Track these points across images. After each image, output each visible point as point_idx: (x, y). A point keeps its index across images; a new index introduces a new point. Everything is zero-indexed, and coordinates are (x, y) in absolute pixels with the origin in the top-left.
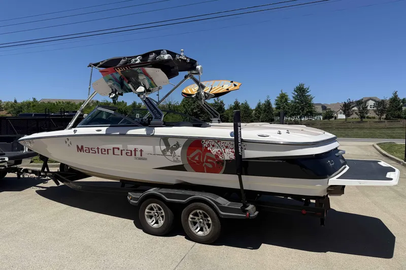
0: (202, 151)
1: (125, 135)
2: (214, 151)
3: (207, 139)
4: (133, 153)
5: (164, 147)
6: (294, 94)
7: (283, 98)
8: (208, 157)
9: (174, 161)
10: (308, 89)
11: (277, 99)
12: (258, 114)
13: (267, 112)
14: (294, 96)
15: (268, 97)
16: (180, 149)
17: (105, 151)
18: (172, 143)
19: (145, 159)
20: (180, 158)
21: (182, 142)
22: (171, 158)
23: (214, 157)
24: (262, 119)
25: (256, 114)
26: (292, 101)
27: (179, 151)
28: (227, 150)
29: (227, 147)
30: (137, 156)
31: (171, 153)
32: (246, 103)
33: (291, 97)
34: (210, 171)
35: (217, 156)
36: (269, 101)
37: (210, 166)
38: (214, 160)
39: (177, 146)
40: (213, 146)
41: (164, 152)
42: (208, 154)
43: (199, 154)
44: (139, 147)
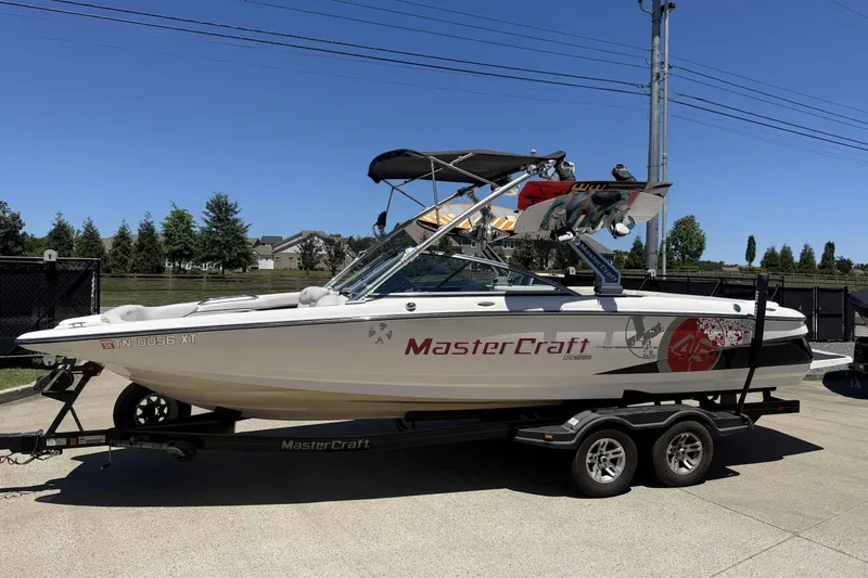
0: (694, 334)
1: (558, 312)
2: (713, 334)
3: (706, 316)
4: (566, 347)
5: (632, 333)
6: (207, 214)
7: (180, 219)
8: (703, 346)
9: (645, 357)
10: (236, 206)
11: (166, 222)
12: (120, 255)
13: (148, 251)
14: (208, 218)
15: (148, 215)
16: (662, 334)
17: (496, 347)
18: (648, 324)
19: (589, 357)
20: (656, 352)
21: (666, 323)
22: (640, 352)
23: (711, 345)
24: (133, 266)
25: (115, 254)
26: (202, 229)
27: (657, 340)
28: (730, 333)
29: (731, 328)
30: (572, 353)
31: (644, 344)
32: (90, 225)
33: (200, 221)
34: (697, 367)
35: (714, 343)
36: (149, 224)
37: (698, 359)
38: (709, 349)
39: (657, 329)
40: (713, 327)
41: (630, 342)
42: (702, 341)
43: (690, 341)
44: (581, 336)
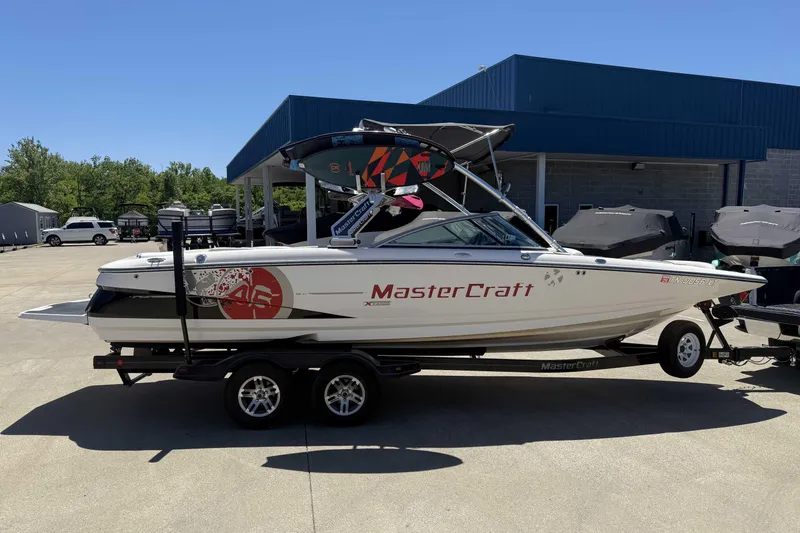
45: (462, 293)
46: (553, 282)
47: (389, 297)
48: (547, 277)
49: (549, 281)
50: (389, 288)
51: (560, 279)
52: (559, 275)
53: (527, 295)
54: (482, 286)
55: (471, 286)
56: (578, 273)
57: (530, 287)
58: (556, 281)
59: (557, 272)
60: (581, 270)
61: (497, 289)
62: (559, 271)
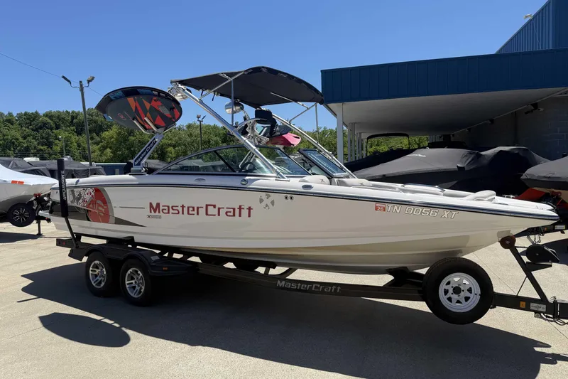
45: (202, 211)
46: (267, 205)
47: (159, 212)
48: (261, 201)
49: (264, 204)
50: (158, 205)
51: (273, 203)
52: (271, 199)
53: (249, 216)
54: (214, 206)
55: (207, 206)
56: (286, 198)
57: (250, 209)
58: (270, 205)
59: (268, 197)
60: (289, 195)
61: (226, 210)
62: (269, 196)
